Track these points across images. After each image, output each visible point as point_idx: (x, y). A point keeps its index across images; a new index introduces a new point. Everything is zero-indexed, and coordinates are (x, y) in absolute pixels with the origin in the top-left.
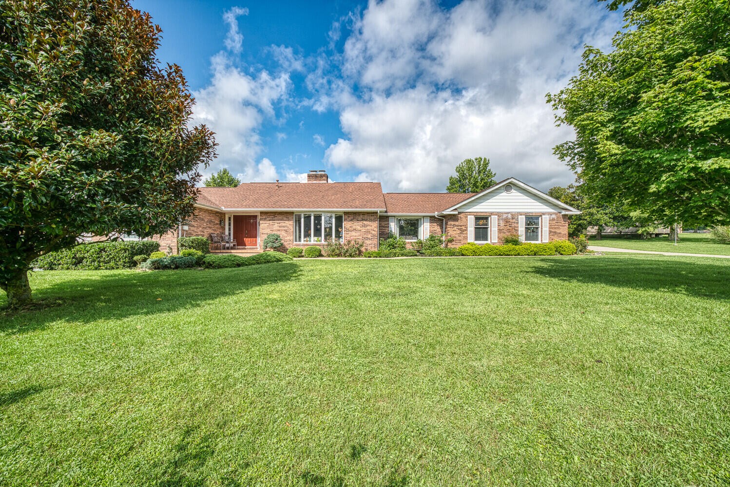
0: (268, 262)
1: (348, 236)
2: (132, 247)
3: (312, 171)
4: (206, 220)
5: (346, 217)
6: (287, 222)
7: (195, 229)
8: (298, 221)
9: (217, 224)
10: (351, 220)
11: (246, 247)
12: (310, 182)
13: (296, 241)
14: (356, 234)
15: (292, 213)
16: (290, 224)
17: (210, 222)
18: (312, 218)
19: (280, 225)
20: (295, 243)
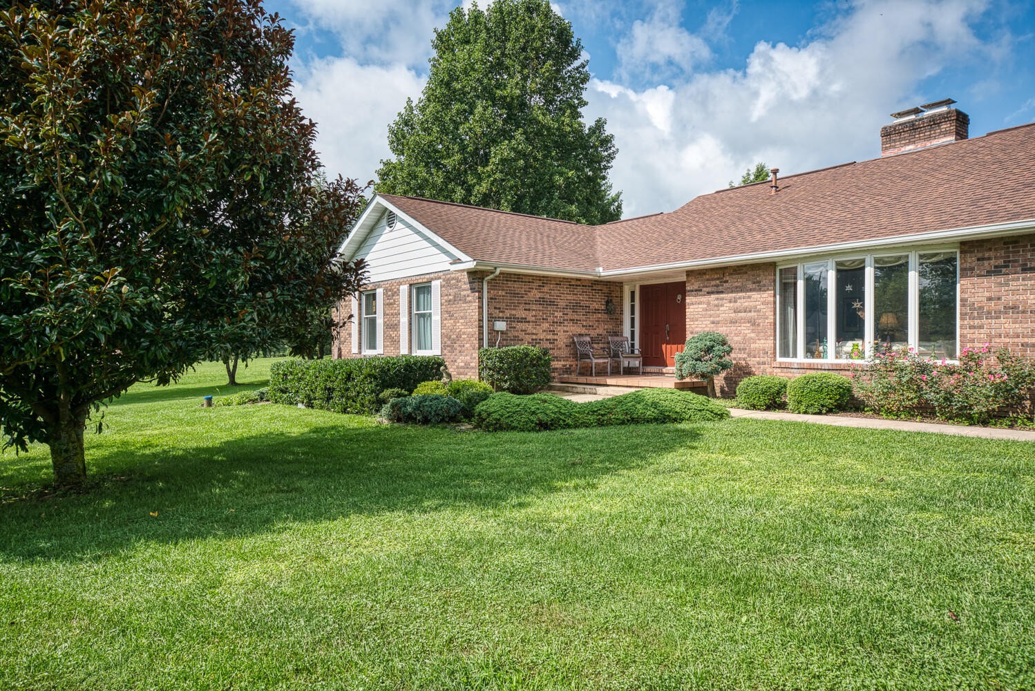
0: (634, 421)
1: (976, 334)
2: (382, 371)
3: (900, 115)
4: (562, 304)
5: (971, 260)
6: (755, 295)
7: (530, 328)
8: (788, 288)
9: (597, 311)
10: (996, 271)
11: (664, 370)
12: (890, 153)
13: (785, 353)
14: (1018, 328)
15: (770, 266)
16: (763, 301)
17: (576, 307)
18: (869, 274)
19: (738, 304)
20: (779, 359)
